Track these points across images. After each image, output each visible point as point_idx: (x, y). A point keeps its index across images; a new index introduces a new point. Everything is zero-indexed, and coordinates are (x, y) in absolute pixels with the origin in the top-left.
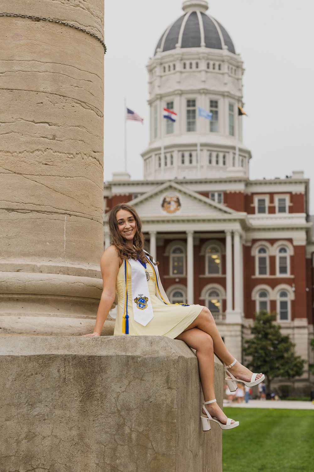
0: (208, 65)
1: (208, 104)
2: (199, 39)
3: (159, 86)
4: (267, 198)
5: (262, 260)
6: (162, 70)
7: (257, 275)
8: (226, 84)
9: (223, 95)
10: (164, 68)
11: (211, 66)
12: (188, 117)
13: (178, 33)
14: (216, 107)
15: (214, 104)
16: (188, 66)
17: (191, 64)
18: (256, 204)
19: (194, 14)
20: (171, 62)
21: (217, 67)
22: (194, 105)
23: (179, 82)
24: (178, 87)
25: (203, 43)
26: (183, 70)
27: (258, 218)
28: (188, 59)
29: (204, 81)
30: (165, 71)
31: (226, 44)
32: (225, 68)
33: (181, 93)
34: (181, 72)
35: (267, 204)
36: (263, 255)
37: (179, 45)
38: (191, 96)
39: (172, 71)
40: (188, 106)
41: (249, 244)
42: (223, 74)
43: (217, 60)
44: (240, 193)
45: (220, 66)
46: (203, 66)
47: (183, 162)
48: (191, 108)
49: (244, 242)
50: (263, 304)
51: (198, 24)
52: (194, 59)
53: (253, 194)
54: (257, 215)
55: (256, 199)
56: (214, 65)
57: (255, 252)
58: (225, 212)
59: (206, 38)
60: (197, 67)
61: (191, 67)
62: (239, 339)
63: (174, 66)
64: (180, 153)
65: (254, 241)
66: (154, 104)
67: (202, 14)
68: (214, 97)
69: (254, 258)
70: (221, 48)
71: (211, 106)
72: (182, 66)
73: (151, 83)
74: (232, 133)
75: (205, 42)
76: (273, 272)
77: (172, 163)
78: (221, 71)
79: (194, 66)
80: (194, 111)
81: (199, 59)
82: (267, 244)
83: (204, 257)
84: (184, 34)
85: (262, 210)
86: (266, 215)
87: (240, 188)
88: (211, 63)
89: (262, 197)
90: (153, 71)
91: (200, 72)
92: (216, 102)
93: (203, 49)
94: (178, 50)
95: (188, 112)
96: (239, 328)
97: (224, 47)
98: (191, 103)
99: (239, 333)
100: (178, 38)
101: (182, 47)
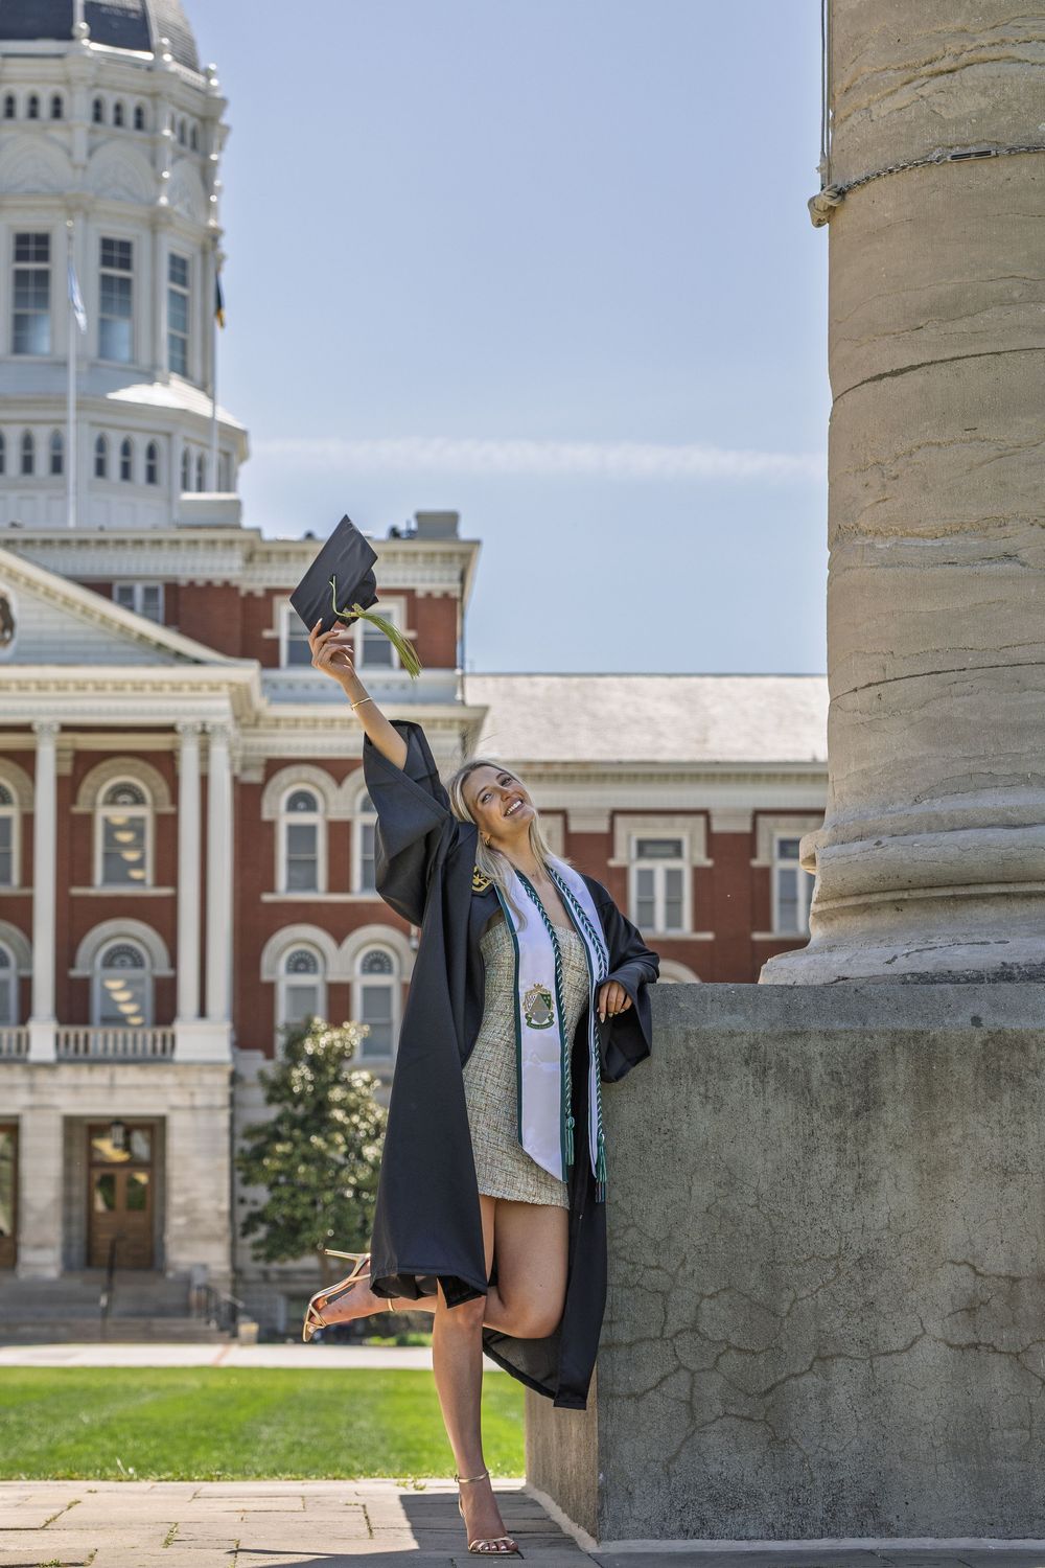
0: (98, 106)
1: (95, 252)
2: (68, 9)
5: (302, 836)
7: (283, 890)
9: (151, 221)
11: (108, 115)
12: (20, 298)
14: (126, 264)
15: (116, 254)
16: (21, 108)
17: (33, 101)
18: (279, 628)
21: (129, 118)
22: (42, 255)
26: (6, 123)
27: (291, 683)
28: (25, 83)
29: (82, 168)
31: (163, 34)
36: (303, 818)
38: (31, 222)
40: (21, 255)
41: (255, 777)
43: (131, 92)
44: (228, 589)
45: (139, 113)
48: (31, 265)
49: (237, 770)
52: (44, 81)
53: (274, 593)
54: (286, 672)
55: (282, 611)
56: (119, 108)
57: (276, 807)
58: (180, 656)
60: (57, 114)
61: (33, 115)
62: (223, 1120)
65: (274, 766)
68: (118, 229)
69: (271, 826)
70: (146, 49)
71: (106, 261)
74: (180, 366)
75: (91, 22)
76: (339, 882)
78: (148, 134)
79: (45, 108)
80: (43, 277)
81: (66, 82)
82: (324, 779)
83: (88, 819)
88: (109, 100)
91: (69, 130)
92: (126, 247)
93: (81, 48)
95: (20, 277)
96: (224, 1079)
97: (159, 42)
98: (32, 248)
99: (221, 1099)
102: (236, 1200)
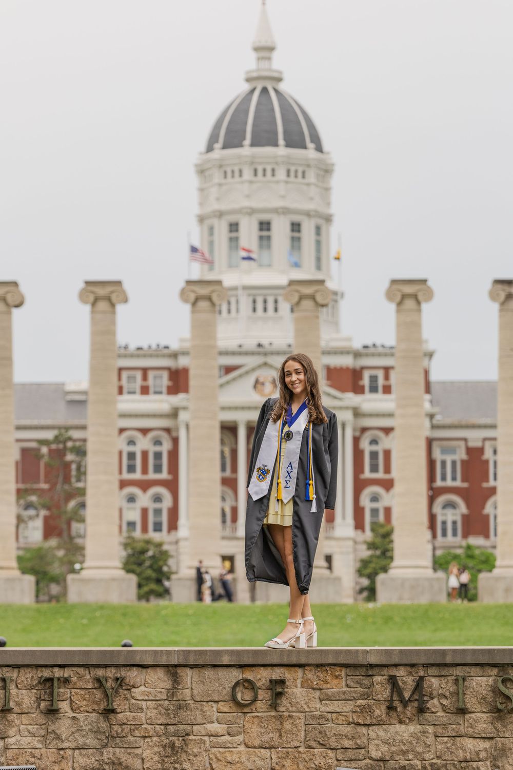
0: (288, 172)
1: (288, 228)
2: (276, 133)
3: (218, 199)
4: (380, 374)
5: (374, 455)
6: (222, 175)
7: (367, 474)
8: (312, 199)
9: (308, 214)
10: (225, 172)
11: (292, 174)
12: (261, 246)
13: (245, 123)
14: (299, 231)
15: (296, 227)
16: (260, 172)
17: (264, 170)
18: (366, 381)
19: (265, 90)
20: (235, 164)
21: (300, 174)
22: (269, 229)
23: (248, 196)
24: (246, 203)
25: (281, 142)
26: (254, 179)
27: (369, 400)
28: (260, 163)
29: (283, 197)
30: (225, 177)
31: (312, 141)
32: (311, 177)
33: (252, 212)
34: (251, 182)
35: (381, 382)
36: (374, 448)
37: (247, 142)
38: (265, 217)
39: (237, 179)
40: (261, 229)
41: (358, 434)
42: (308, 184)
43: (301, 165)
44: (348, 369)
45: (304, 173)
46: (281, 174)
47: (254, 310)
48: (265, 233)
49: (354, 432)
50: (375, 512)
51: (273, 110)
52: (268, 163)
53: (363, 368)
54: (368, 395)
55: (366, 375)
56: (296, 171)
57: (365, 445)
58: (335, 397)
59: (286, 132)
60: (273, 175)
61: (264, 175)
62: (351, 557)
63: (241, 171)
64: (251, 299)
65: (364, 430)
66: (208, 222)
67: (276, 91)
68: (296, 218)
69: (363, 452)
70: (305, 147)
71: (292, 230)
72: (252, 173)
73: (201, 190)
74: (319, 267)
75: (285, 139)
77: (238, 311)
78: (306, 181)
79: (269, 173)
80: (269, 238)
81: (277, 163)
82: (381, 434)
84: (255, 125)
85: (374, 389)
86: (380, 395)
87: (347, 361)
88: (293, 169)
89: (374, 372)
90: (207, 173)
91: (278, 182)
92: (299, 225)
93: (282, 151)
94: (246, 150)
95: (261, 238)
96: (351, 543)
97: (311, 146)
98: (265, 227)
99: (351, 550)
100: (245, 131)
101: (253, 145)
102: (357, 583)
